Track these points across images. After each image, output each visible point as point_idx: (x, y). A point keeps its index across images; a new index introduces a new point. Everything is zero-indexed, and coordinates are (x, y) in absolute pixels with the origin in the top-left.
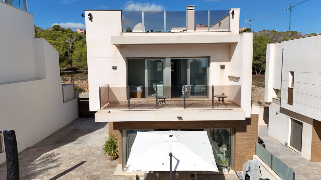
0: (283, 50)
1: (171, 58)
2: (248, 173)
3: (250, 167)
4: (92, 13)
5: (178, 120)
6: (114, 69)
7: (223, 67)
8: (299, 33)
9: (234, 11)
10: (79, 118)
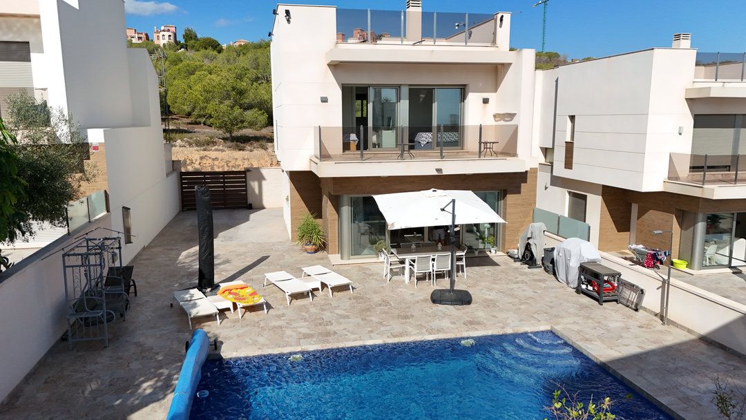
0: (557, 81)
1: (410, 85)
2: (530, 241)
3: (532, 233)
4: (291, 9)
5: (436, 173)
6: (323, 101)
7: (486, 101)
8: (562, 56)
9: (502, 16)
10: (183, 211)
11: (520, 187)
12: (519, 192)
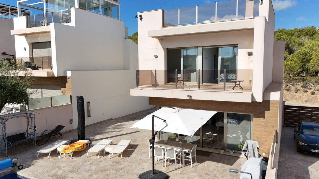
1: (202, 47)
4: (142, 14)
5: (188, 98)
6: (156, 58)
7: (250, 54)
11: (264, 113)
12: (263, 117)
